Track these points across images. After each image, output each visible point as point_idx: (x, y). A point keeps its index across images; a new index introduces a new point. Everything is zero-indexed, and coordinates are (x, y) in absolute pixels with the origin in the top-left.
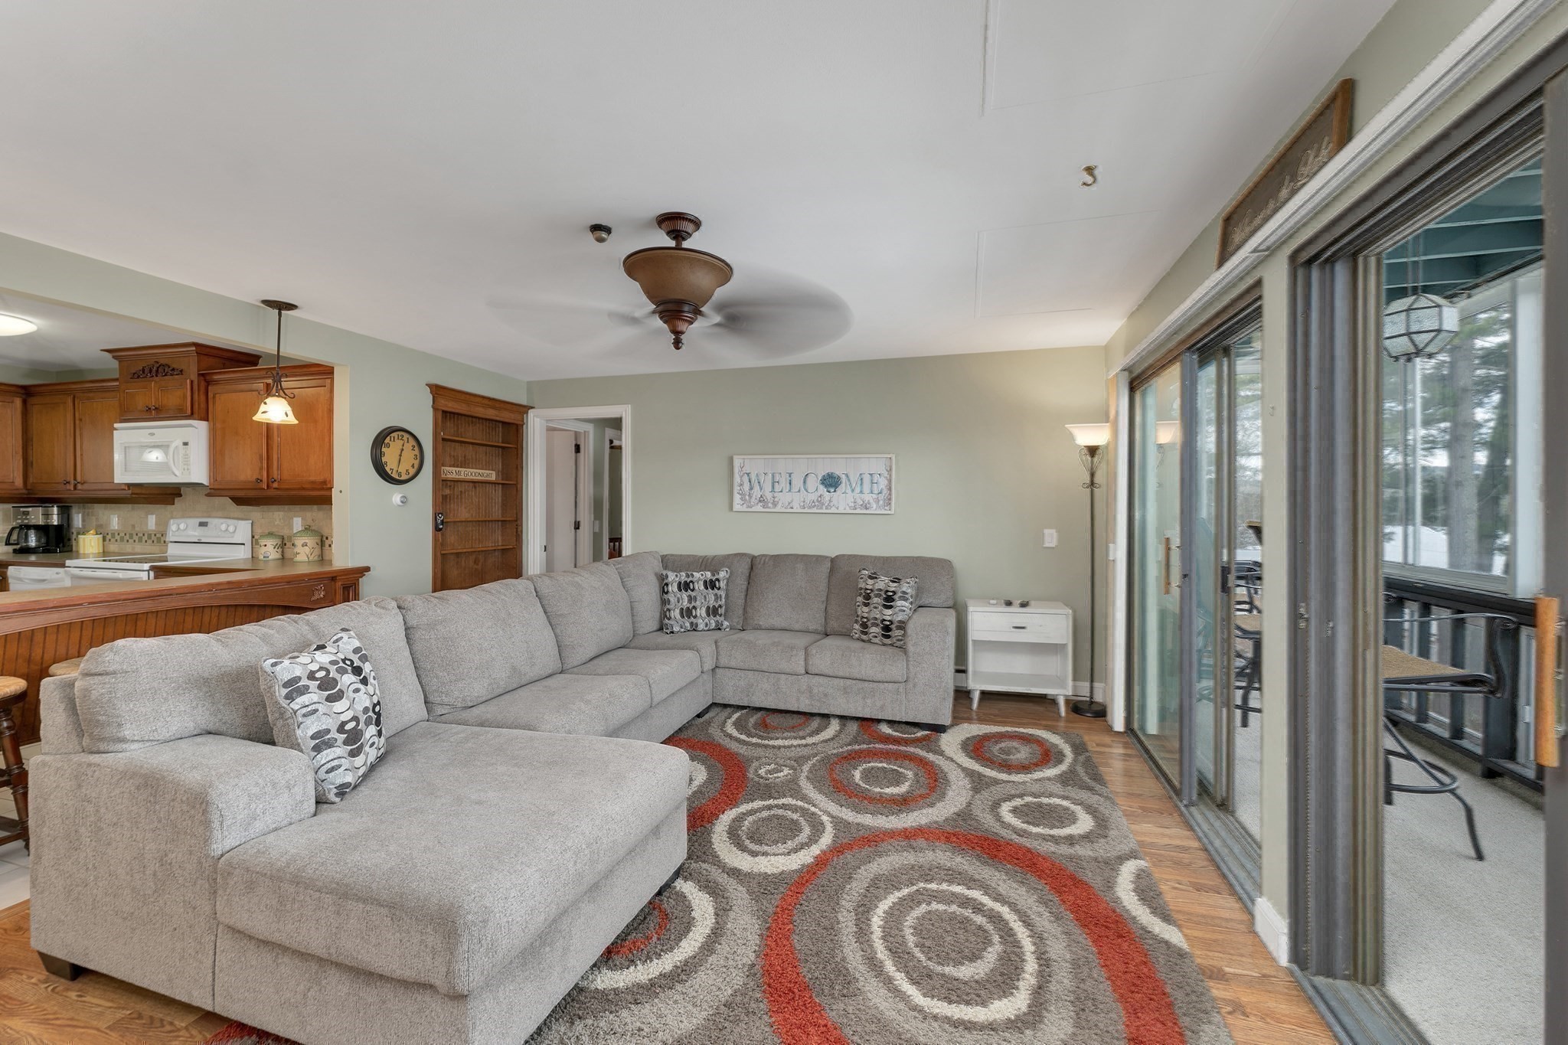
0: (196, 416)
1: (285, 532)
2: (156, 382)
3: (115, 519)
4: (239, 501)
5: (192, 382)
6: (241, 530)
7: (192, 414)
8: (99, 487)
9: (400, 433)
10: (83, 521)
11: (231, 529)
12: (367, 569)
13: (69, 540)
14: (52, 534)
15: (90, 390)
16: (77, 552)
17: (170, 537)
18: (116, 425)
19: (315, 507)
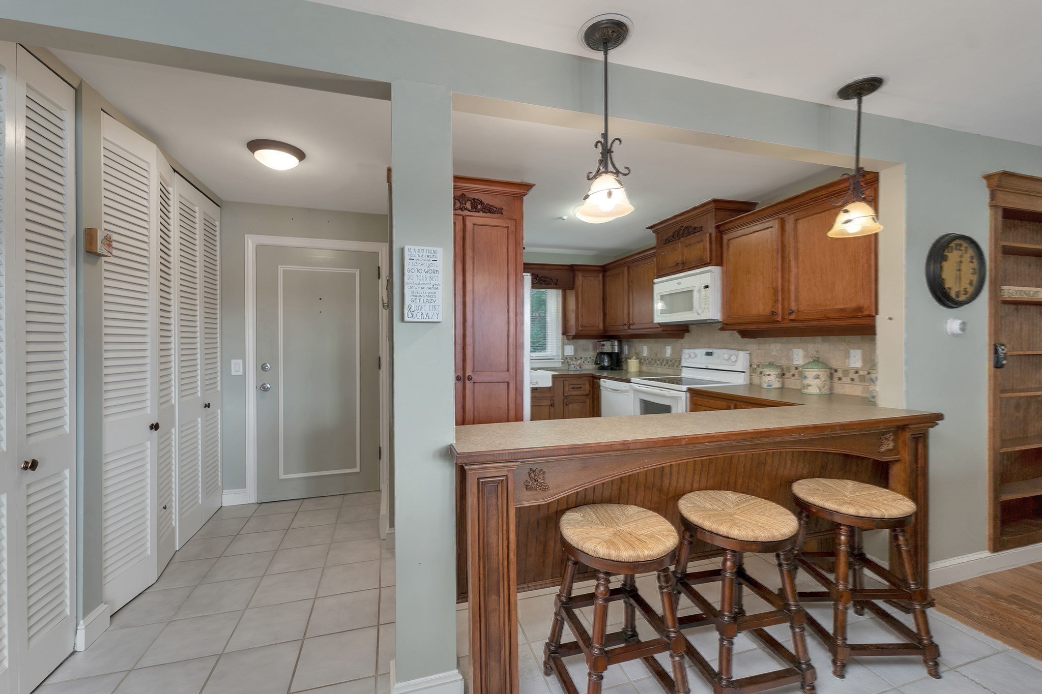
0: (713, 262)
1: (784, 362)
2: (681, 242)
3: (645, 349)
4: (745, 334)
5: (710, 234)
6: (741, 359)
7: (711, 260)
8: (642, 326)
9: (958, 242)
10: (629, 350)
11: (733, 358)
12: (940, 417)
13: (621, 362)
14: (614, 357)
15: (636, 260)
16: (627, 370)
17: (684, 364)
18: (656, 281)
19: (819, 338)
